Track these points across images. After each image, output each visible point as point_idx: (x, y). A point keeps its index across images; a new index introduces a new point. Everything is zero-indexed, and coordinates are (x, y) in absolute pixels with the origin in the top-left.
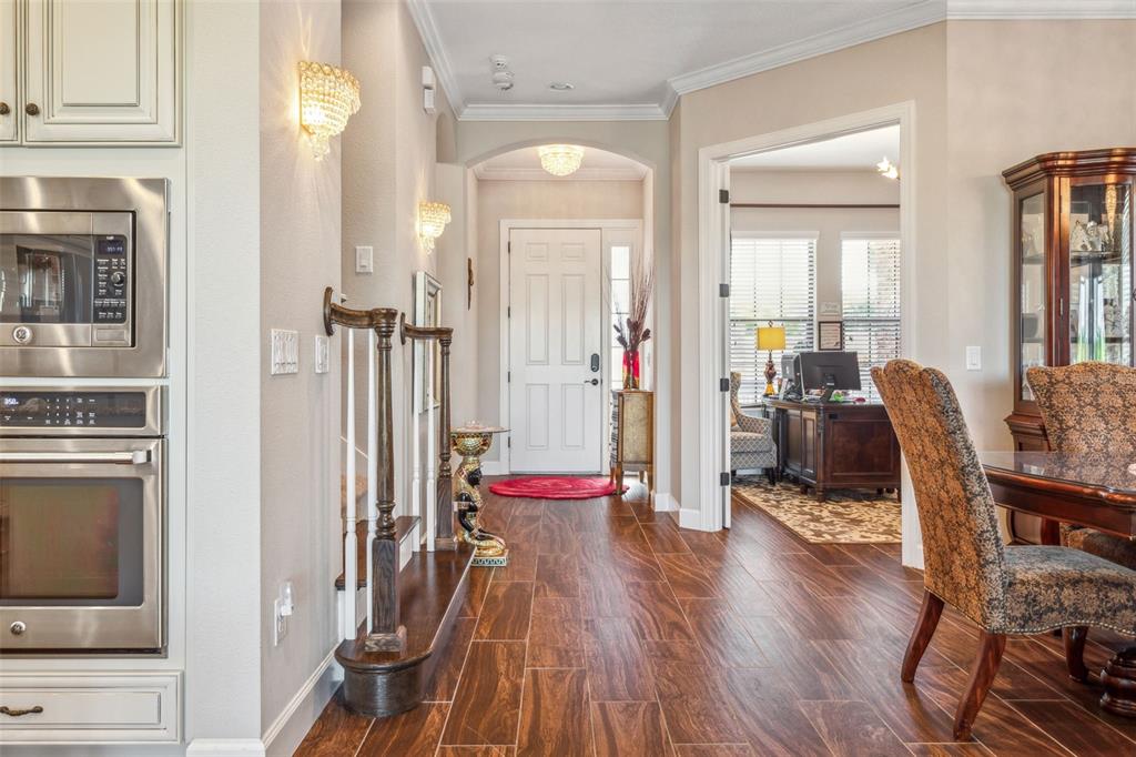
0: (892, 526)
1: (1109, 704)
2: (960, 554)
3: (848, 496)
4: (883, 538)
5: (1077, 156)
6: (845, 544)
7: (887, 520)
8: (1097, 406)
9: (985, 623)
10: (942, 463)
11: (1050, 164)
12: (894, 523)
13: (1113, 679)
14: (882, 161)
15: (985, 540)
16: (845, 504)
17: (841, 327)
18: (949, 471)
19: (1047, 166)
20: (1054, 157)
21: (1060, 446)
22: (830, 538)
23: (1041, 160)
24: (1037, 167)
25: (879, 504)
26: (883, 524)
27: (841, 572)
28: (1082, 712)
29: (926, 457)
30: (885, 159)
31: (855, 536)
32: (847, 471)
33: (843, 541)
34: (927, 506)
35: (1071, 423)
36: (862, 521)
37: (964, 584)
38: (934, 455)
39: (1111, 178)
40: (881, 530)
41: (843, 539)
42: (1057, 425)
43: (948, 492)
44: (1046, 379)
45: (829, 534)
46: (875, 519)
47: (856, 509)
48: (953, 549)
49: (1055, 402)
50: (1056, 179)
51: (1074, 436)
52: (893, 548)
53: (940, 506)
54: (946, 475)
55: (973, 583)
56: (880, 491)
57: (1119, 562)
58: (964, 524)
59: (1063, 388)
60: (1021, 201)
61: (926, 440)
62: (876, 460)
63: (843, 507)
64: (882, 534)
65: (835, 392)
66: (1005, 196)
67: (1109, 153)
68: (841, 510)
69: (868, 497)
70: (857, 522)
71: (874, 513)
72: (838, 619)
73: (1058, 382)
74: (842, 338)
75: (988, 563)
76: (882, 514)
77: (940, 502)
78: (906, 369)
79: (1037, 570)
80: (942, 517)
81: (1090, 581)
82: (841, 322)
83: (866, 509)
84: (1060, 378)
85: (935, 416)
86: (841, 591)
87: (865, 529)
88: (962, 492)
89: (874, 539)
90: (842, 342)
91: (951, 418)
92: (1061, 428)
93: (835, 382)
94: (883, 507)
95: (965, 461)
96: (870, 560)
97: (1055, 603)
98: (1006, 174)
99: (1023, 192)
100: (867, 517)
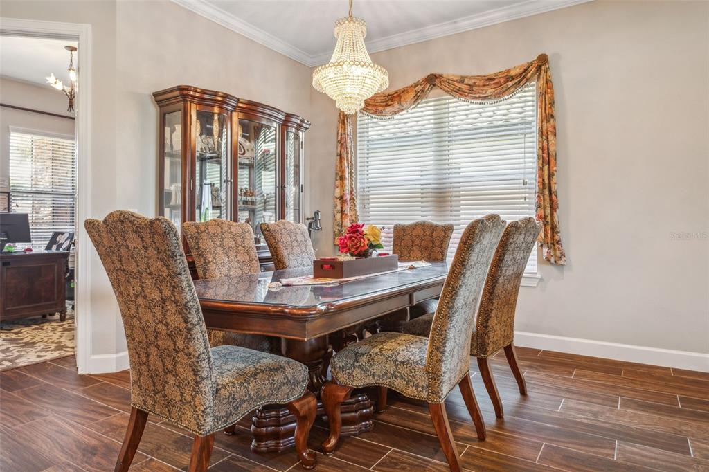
0: (60, 342)
1: (257, 447)
2: (176, 375)
3: (18, 324)
4: (56, 354)
5: (203, 92)
6: (24, 367)
7: (55, 337)
8: (223, 247)
9: (200, 429)
10: (164, 300)
11: (185, 92)
12: (62, 340)
13: (259, 430)
14: (50, 76)
15: (201, 361)
16: (15, 331)
17: (9, 197)
18: (171, 308)
19: (184, 93)
20: (188, 88)
21: (205, 275)
22: (8, 364)
23: (180, 88)
24: (177, 93)
25: (46, 326)
26: (53, 342)
27: (25, 395)
28: (245, 461)
29: (145, 297)
30: (52, 74)
31: (31, 357)
32: (19, 305)
33: (22, 364)
34: (139, 337)
35: (210, 259)
36: (35, 343)
37: (178, 399)
38: (156, 295)
39: (216, 110)
40: (53, 347)
41: (21, 362)
42: (202, 260)
43: (167, 325)
44: (195, 230)
45: (9, 361)
46: (46, 339)
47: (28, 334)
48: (167, 372)
49: (201, 245)
50: (189, 103)
51: (212, 267)
52: (66, 361)
53: (156, 337)
54: (167, 311)
55: (188, 398)
56: (44, 316)
57: (250, 347)
58: (183, 350)
59: (204, 236)
60: (165, 114)
61: (148, 282)
62: (43, 294)
63: (16, 333)
64: (55, 350)
65: (7, 245)
66: (153, 111)
67: (216, 94)
68: (14, 336)
69: (35, 322)
70: (30, 344)
71: (43, 334)
72: (34, 447)
73: (202, 232)
74: (9, 205)
75: (203, 379)
76: (51, 334)
77: (156, 334)
78: (132, 219)
79: (228, 372)
80: (157, 346)
81: (262, 371)
82: (9, 193)
83: (36, 332)
84: (203, 230)
85: (162, 260)
86: (30, 414)
87: (39, 349)
88: (184, 324)
89: (49, 356)
90: (9, 208)
91: (178, 261)
92: (205, 263)
93: (8, 237)
94: (49, 327)
95: (188, 297)
96: (50, 376)
97: (246, 396)
98: (155, 95)
99: (167, 109)
100: (38, 339)
